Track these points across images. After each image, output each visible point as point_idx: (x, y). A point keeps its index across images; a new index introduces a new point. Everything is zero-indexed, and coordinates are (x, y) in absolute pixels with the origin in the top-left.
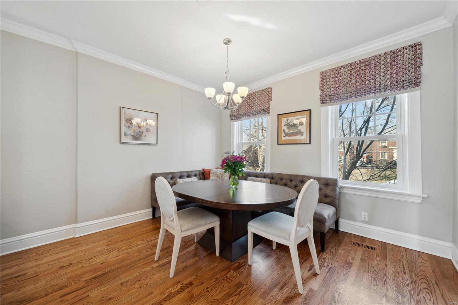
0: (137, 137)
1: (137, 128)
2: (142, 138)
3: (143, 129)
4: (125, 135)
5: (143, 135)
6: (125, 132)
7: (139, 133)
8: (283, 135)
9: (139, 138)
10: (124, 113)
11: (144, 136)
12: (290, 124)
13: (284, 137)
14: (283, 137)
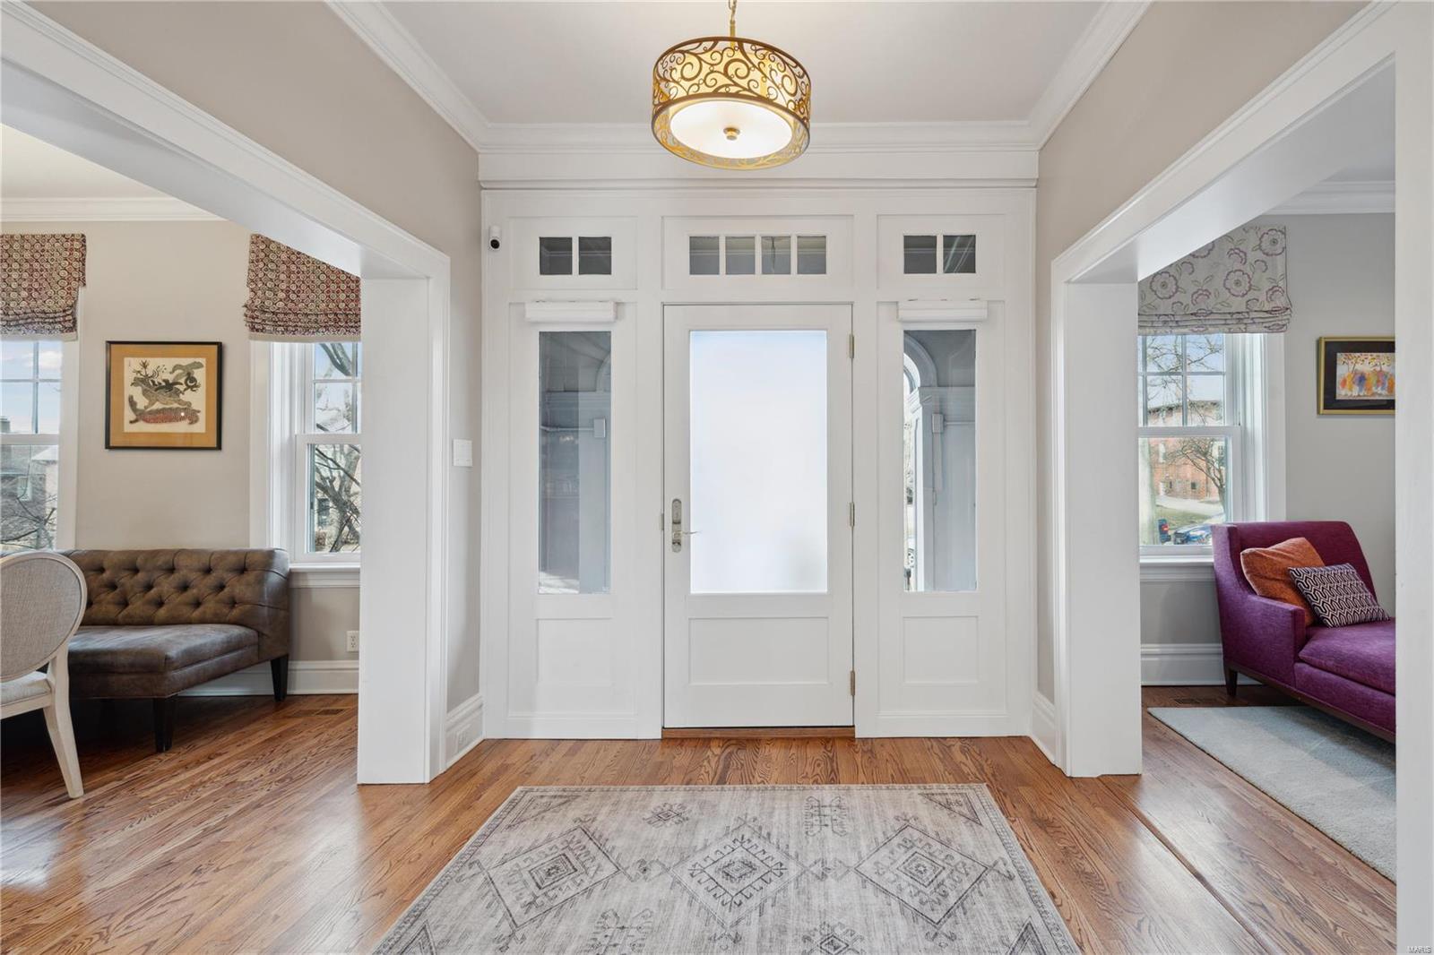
8: (129, 414)
12: (153, 382)
13: (131, 422)
14: (126, 422)
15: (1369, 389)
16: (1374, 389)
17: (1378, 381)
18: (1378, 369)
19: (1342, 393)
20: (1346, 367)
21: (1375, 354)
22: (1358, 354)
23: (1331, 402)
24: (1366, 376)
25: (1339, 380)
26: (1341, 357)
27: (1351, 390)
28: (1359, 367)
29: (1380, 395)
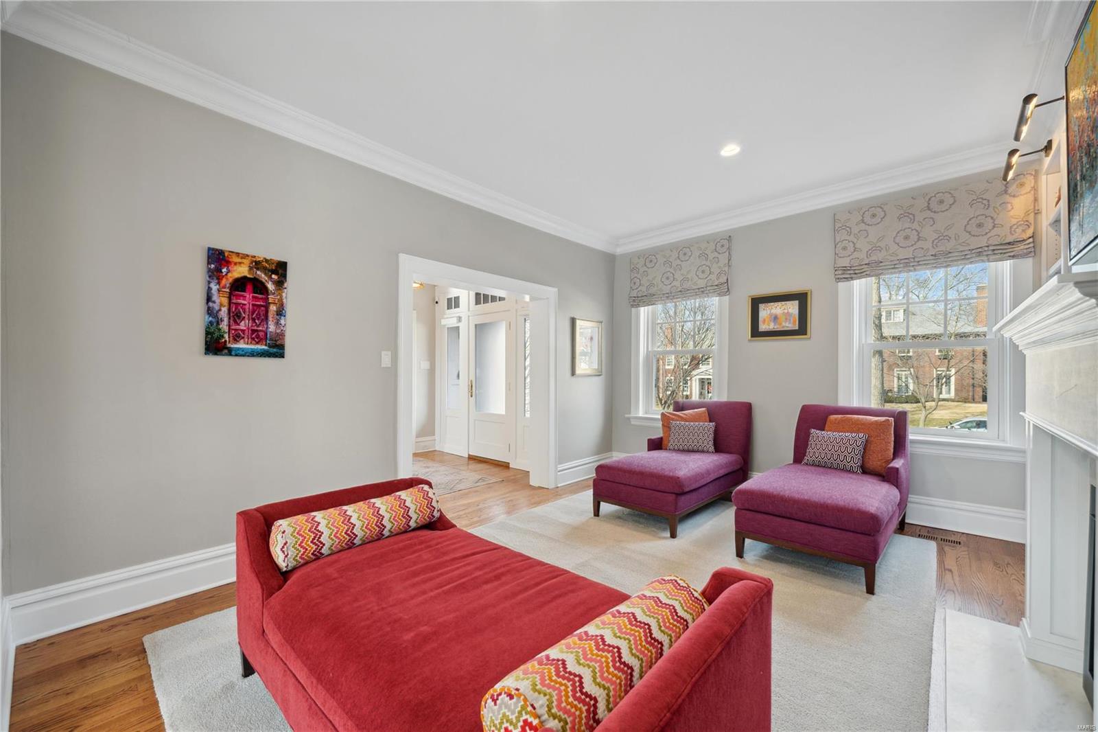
15: (781, 324)
16: (784, 324)
17: (786, 319)
18: (786, 311)
19: (763, 327)
20: (765, 311)
21: (783, 303)
22: (772, 304)
23: (756, 333)
24: (779, 316)
25: (761, 319)
26: (762, 306)
27: (769, 326)
28: (774, 311)
29: (788, 327)
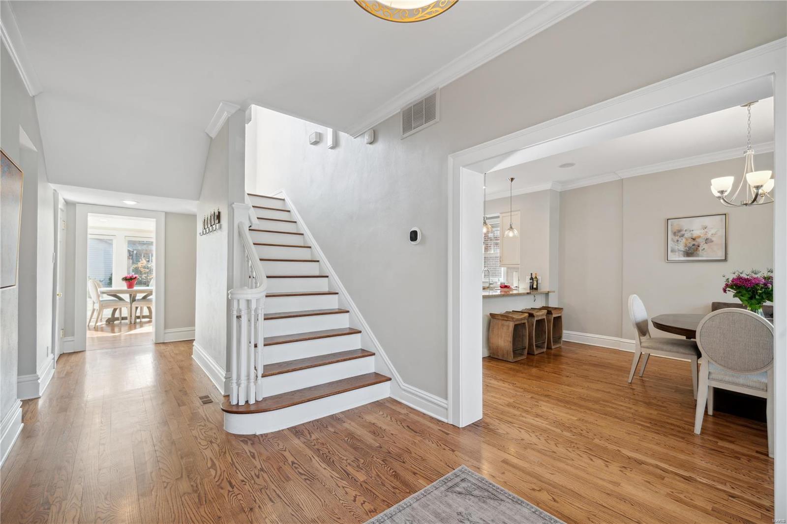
0: (691, 252)
1: (690, 240)
2: (698, 253)
3: (701, 241)
4: (672, 251)
5: (700, 248)
6: (672, 247)
7: (693, 247)
9: (693, 253)
10: (671, 225)
11: (701, 251)
